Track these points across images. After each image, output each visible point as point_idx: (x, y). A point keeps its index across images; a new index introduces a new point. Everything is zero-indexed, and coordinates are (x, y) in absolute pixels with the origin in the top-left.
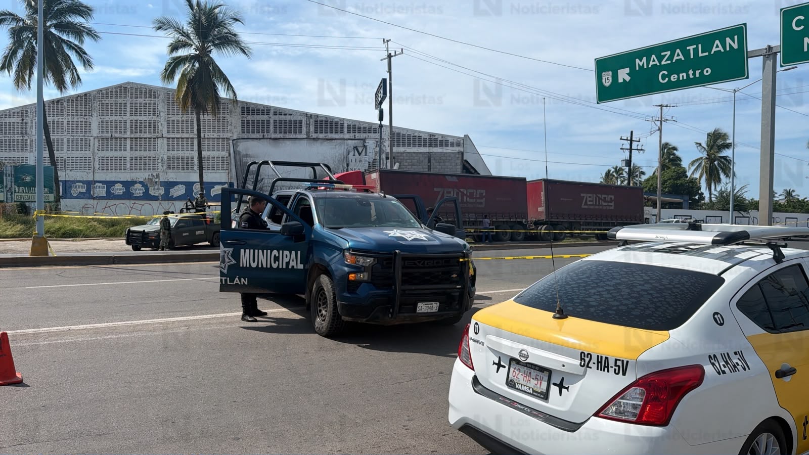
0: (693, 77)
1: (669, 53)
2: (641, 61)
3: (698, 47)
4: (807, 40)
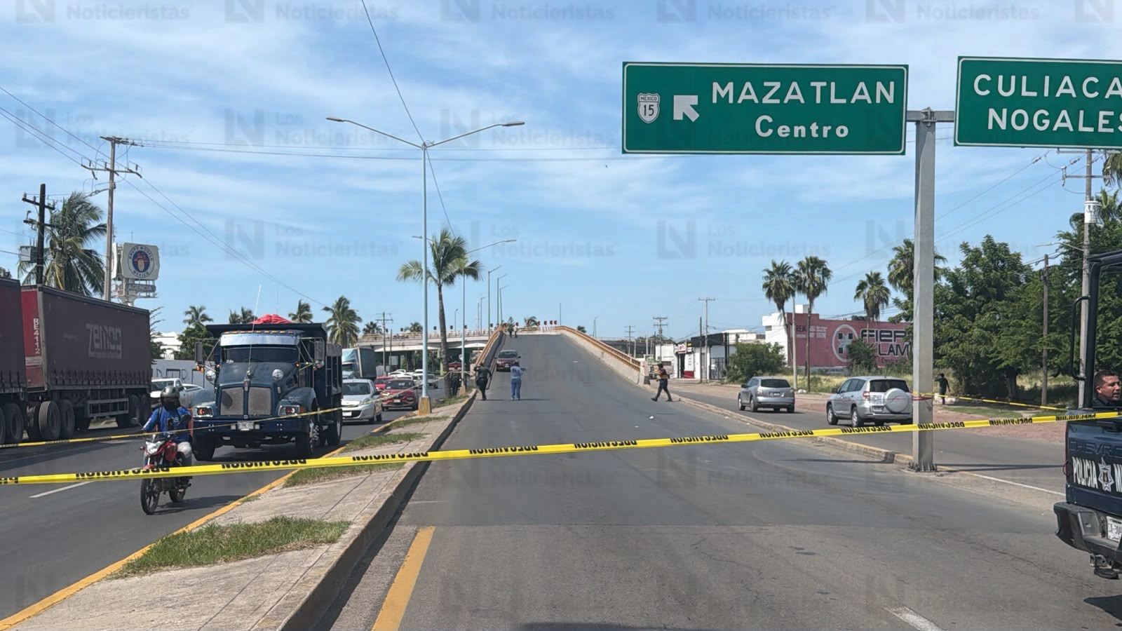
0: (817, 136)
1: (777, 85)
2: (723, 89)
3: (829, 86)
4: (992, 112)
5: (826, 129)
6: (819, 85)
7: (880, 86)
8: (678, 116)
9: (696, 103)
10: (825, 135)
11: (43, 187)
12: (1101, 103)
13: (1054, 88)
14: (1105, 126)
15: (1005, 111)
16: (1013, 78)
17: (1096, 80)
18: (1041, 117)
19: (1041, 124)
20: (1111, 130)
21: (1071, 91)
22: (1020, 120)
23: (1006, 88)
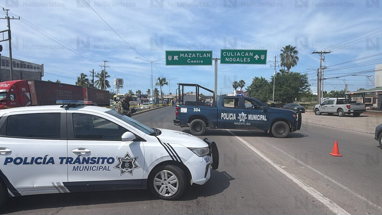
1: (191, 54)
2: (182, 55)
3: (199, 54)
4: (226, 58)
5: (199, 61)
6: (198, 54)
7: (208, 54)
8: (175, 59)
9: (178, 57)
10: (199, 62)
11: (93, 70)
12: (244, 57)
13: (236, 54)
14: (245, 60)
15: (228, 58)
16: (230, 53)
17: (243, 53)
18: (234, 59)
19: (234, 60)
20: (246, 61)
21: (239, 55)
22: (231, 60)
23: (229, 54)
